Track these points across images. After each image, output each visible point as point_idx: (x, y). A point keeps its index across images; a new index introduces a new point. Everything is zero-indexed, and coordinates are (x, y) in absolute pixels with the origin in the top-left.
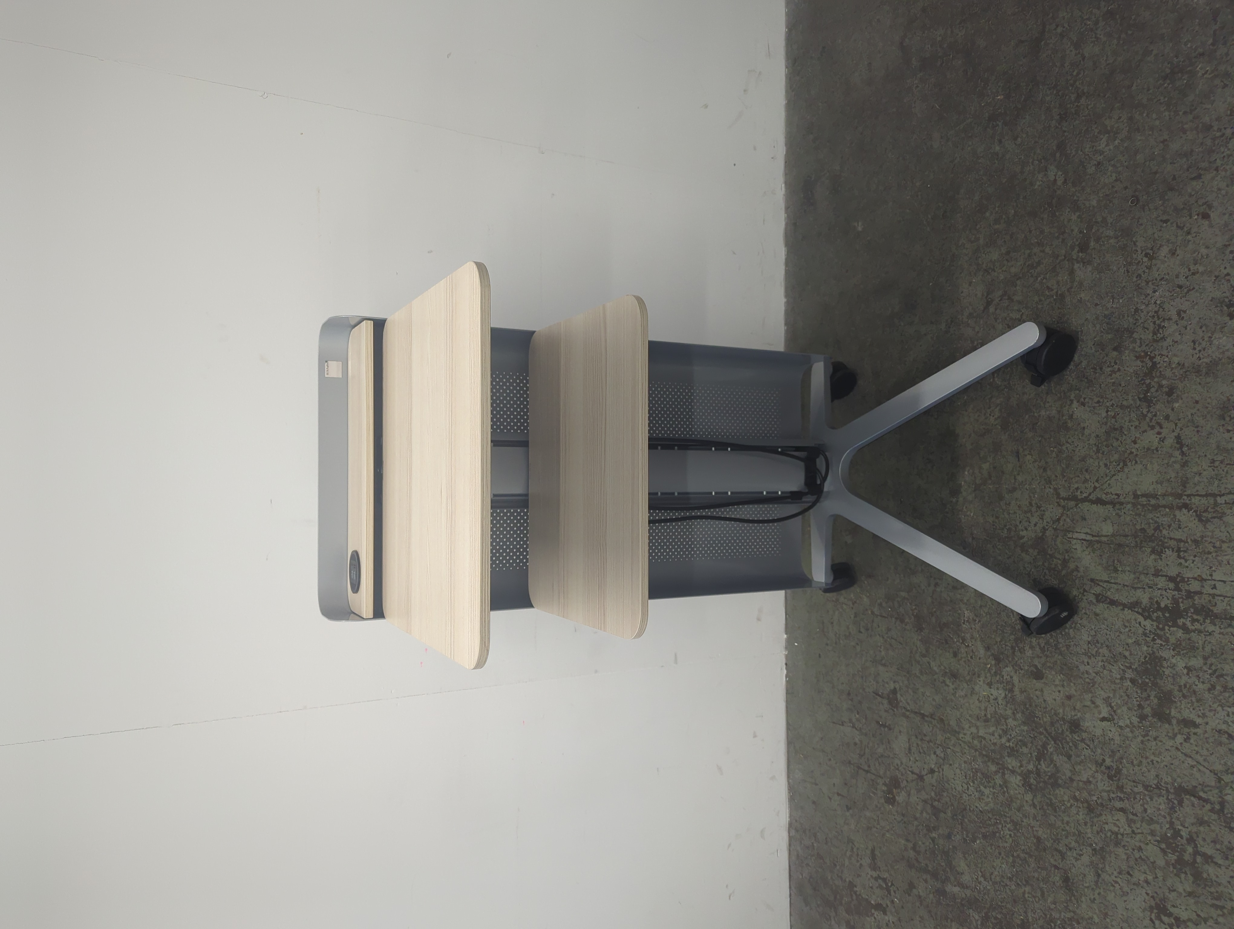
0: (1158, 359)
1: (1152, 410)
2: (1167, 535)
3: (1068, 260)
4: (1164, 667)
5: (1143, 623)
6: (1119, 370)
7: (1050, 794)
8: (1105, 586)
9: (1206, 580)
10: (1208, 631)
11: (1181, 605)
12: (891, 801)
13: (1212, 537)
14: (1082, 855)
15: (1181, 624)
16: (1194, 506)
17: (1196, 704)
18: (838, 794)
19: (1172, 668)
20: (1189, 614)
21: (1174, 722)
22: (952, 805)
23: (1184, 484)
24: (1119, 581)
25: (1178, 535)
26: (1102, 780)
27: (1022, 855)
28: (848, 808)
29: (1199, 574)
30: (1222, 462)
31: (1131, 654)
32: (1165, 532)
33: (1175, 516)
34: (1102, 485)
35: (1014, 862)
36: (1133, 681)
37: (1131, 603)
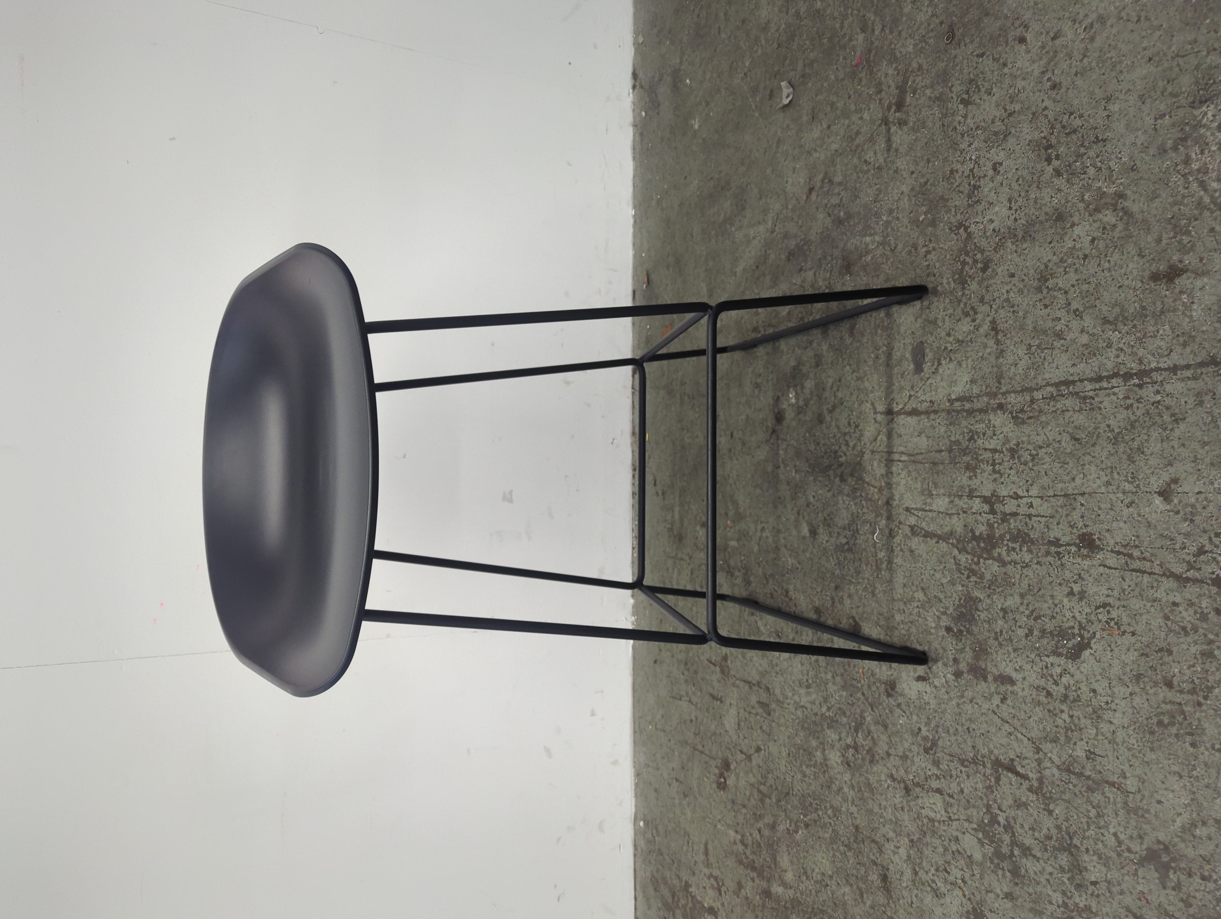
0: (972, 228)
1: (967, 292)
2: (982, 446)
3: (886, 124)
4: (979, 611)
5: (960, 557)
6: (934, 249)
7: (867, 772)
8: (920, 514)
9: (1021, 497)
10: (1024, 562)
11: (997, 531)
12: (722, 786)
13: (1029, 443)
14: (898, 848)
15: (996, 555)
16: (1009, 406)
17: (1013, 655)
18: (677, 780)
19: (987, 610)
20: (1005, 542)
21: (990, 678)
22: (777, 789)
23: (999, 378)
24: (934, 507)
25: (993, 444)
26: (918, 753)
27: (842, 848)
28: (686, 796)
29: (1014, 490)
30: (1038, 346)
31: (946, 597)
32: (980, 442)
33: (990, 421)
34: (917, 392)
35: (834, 856)
36: (948, 629)
37: (946, 533)
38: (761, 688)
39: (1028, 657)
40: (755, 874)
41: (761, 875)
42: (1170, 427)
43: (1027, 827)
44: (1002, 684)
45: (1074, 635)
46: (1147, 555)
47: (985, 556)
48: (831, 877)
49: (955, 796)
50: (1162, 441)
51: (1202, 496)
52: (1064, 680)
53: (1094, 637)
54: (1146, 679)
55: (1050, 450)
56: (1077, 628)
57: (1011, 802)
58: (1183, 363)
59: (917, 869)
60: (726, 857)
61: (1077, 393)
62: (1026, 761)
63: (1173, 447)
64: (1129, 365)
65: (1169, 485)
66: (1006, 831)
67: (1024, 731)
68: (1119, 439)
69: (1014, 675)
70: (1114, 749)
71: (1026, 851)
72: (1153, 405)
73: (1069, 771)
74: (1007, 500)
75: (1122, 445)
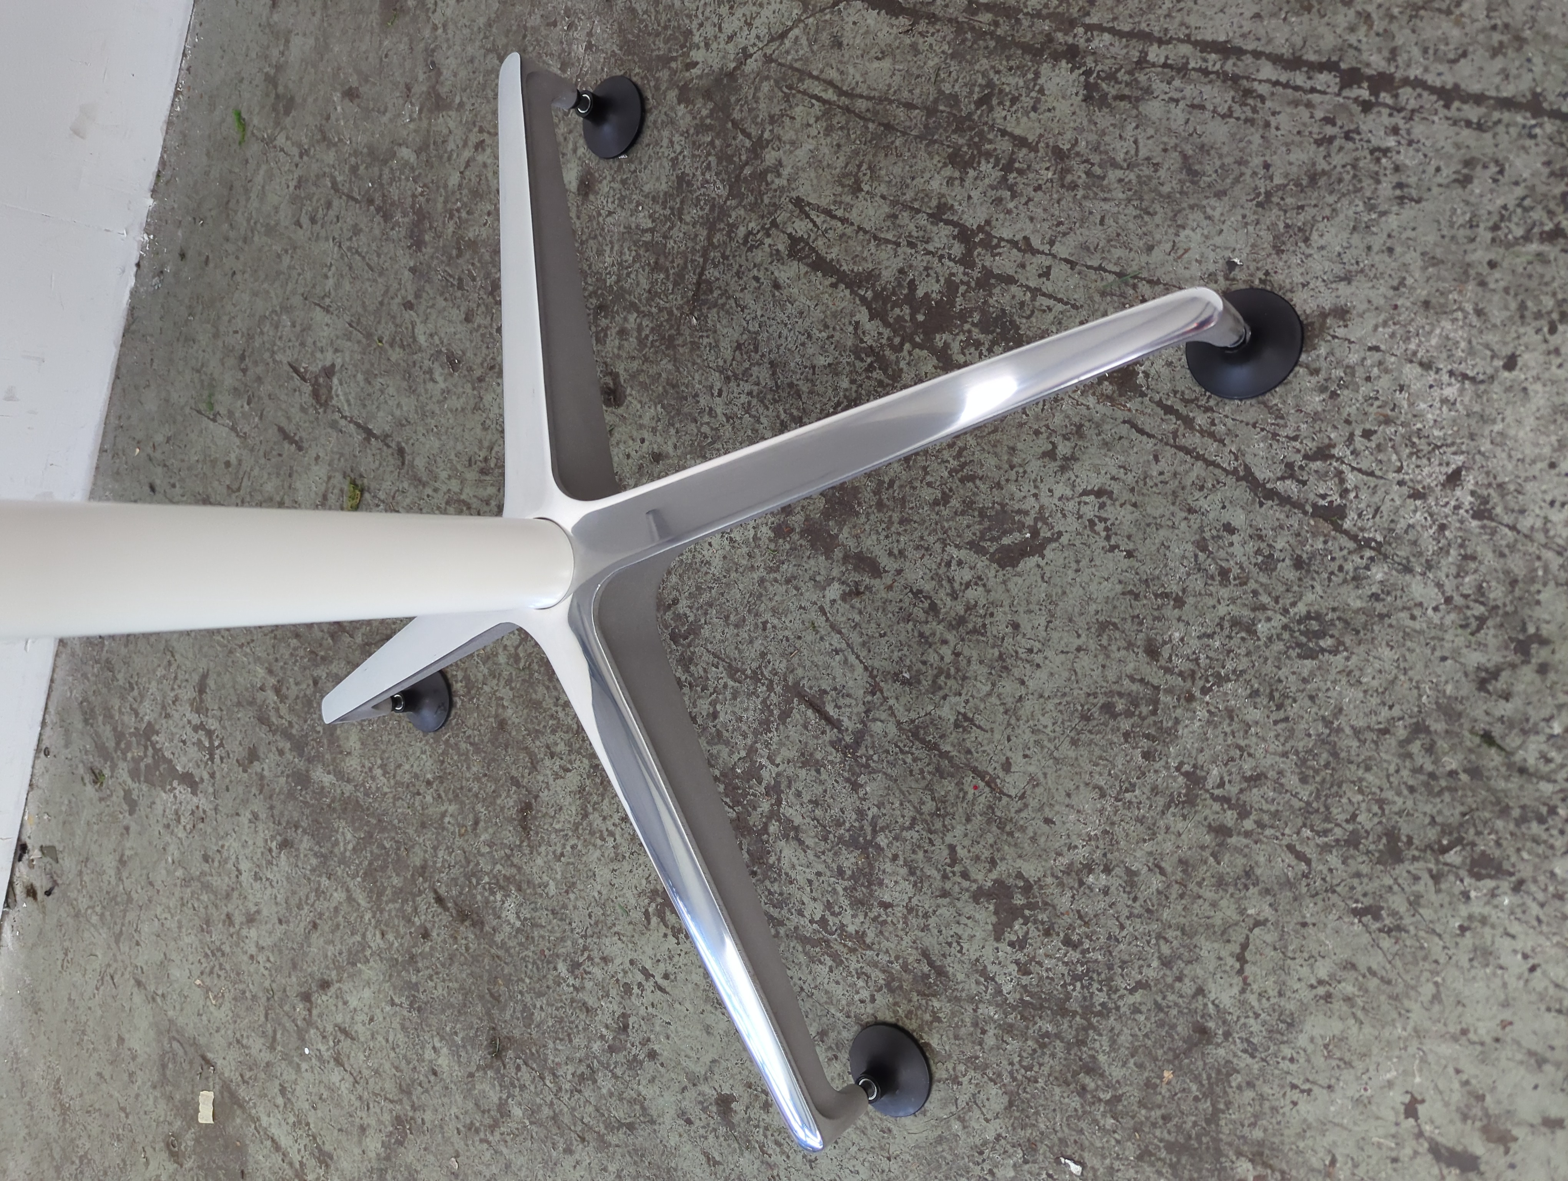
38: (388, 446)
39: (922, 538)
40: (288, 745)
41: (299, 747)
42: (1384, 207)
43: (806, 797)
44: (856, 568)
45: (1021, 527)
46: (1221, 429)
47: (917, 339)
48: (429, 783)
49: (699, 721)
50: (1355, 228)
51: (1377, 356)
52: (971, 594)
53: (1056, 540)
54: (1117, 634)
55: (1132, 176)
56: (1033, 514)
57: (793, 754)
58: (1475, 88)
59: (590, 809)
60: (239, 704)
61: (1235, 79)
62: (848, 701)
63: (1369, 248)
64: (1365, 56)
65: (1324, 315)
66: (767, 794)
67: (863, 654)
68: (1275, 199)
69: (884, 561)
70: (1009, 724)
71: (792, 832)
72: (1372, 152)
73: (915, 735)
74: (1005, 248)
75: (1275, 211)
